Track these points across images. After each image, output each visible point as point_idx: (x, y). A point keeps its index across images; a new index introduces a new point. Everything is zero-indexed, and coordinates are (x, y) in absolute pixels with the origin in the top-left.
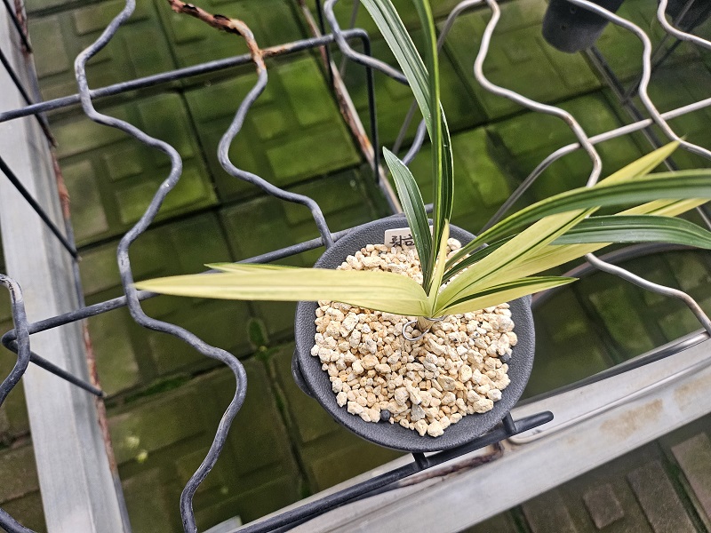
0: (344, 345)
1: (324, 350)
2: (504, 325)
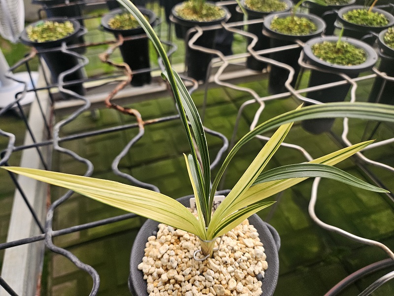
0: (159, 263)
1: (146, 266)
2: (258, 254)
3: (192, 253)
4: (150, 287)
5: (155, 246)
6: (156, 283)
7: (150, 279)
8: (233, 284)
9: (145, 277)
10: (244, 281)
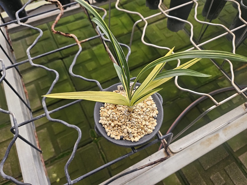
0: (108, 119)
1: (103, 121)
2: (154, 108)
3: (123, 112)
4: (107, 130)
5: (105, 111)
6: (109, 128)
7: (106, 126)
8: (144, 123)
9: (103, 126)
10: (148, 121)
